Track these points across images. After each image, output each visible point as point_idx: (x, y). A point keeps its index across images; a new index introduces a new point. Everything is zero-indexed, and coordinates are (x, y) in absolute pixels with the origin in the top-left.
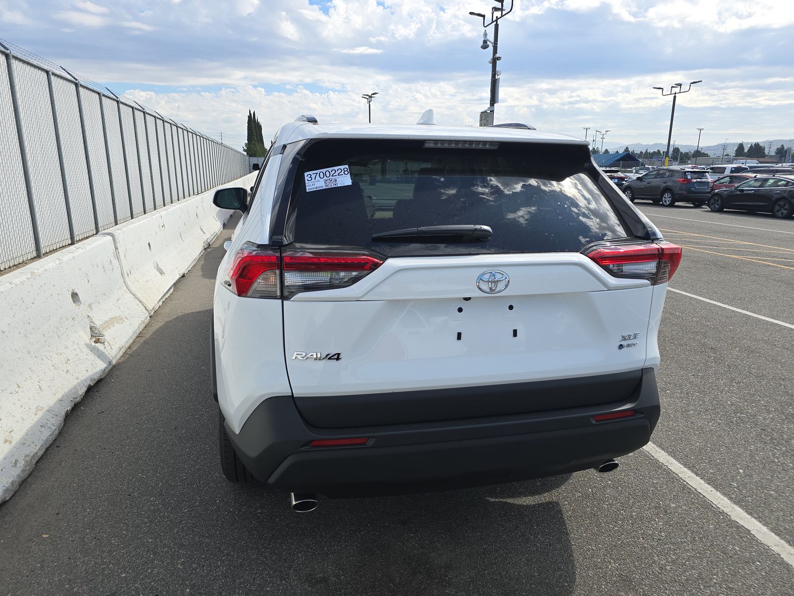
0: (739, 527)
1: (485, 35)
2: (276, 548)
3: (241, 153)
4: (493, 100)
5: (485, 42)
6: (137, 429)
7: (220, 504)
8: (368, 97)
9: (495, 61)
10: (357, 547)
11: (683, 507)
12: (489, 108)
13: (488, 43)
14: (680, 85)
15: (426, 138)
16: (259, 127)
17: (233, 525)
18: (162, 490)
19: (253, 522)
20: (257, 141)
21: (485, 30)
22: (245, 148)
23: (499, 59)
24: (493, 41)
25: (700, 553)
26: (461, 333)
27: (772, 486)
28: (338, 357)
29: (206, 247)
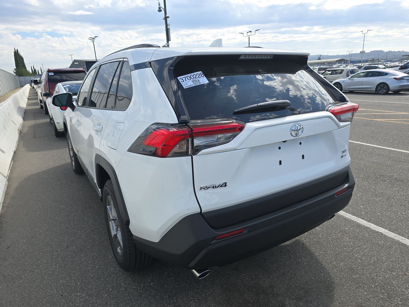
0: (377, 232)
1: (159, 4)
2: (175, 303)
3: (12, 74)
4: (168, 39)
5: (160, 8)
6: (41, 253)
7: (125, 286)
8: (92, 39)
9: (166, 18)
10: (220, 289)
11: (351, 229)
12: (166, 44)
13: (161, 9)
14: (251, 31)
15: (241, 53)
16: (22, 59)
17: (141, 296)
18: (82, 287)
19: (153, 291)
20: (22, 67)
21: (159, 2)
22: (15, 71)
23: (168, 17)
24: (164, 8)
25: (371, 249)
26: (281, 161)
27: (377, 211)
28: (225, 185)
29: (20, 133)
